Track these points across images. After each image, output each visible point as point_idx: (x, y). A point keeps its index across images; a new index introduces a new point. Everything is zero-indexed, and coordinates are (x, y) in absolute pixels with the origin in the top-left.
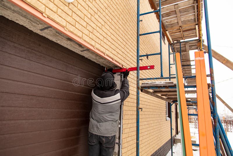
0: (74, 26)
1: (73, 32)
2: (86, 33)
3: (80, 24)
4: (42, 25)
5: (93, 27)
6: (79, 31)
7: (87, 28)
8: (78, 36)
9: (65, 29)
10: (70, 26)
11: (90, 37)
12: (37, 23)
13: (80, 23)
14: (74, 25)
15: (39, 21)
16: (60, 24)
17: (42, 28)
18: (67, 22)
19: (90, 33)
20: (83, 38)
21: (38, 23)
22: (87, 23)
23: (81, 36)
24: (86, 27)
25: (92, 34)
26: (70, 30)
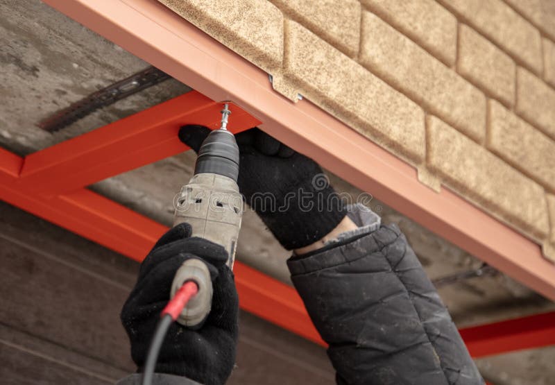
0: (349, 54)
1: (348, 104)
2: (457, 114)
3: (400, 29)
4: (70, 71)
5: (510, 45)
6: (402, 99)
7: (467, 63)
8: (393, 145)
9: (278, 80)
10: (321, 52)
11: (496, 142)
12: (18, 62)
13: (401, 19)
14: (353, 44)
15: (42, 32)
16: (233, 37)
17: (64, 103)
18: (292, 24)
19: (496, 108)
20: (435, 160)
21: (32, 56)
22: (461, 19)
23: (414, 141)
24: (450, 53)
25: (513, 118)
26: (317, 93)
